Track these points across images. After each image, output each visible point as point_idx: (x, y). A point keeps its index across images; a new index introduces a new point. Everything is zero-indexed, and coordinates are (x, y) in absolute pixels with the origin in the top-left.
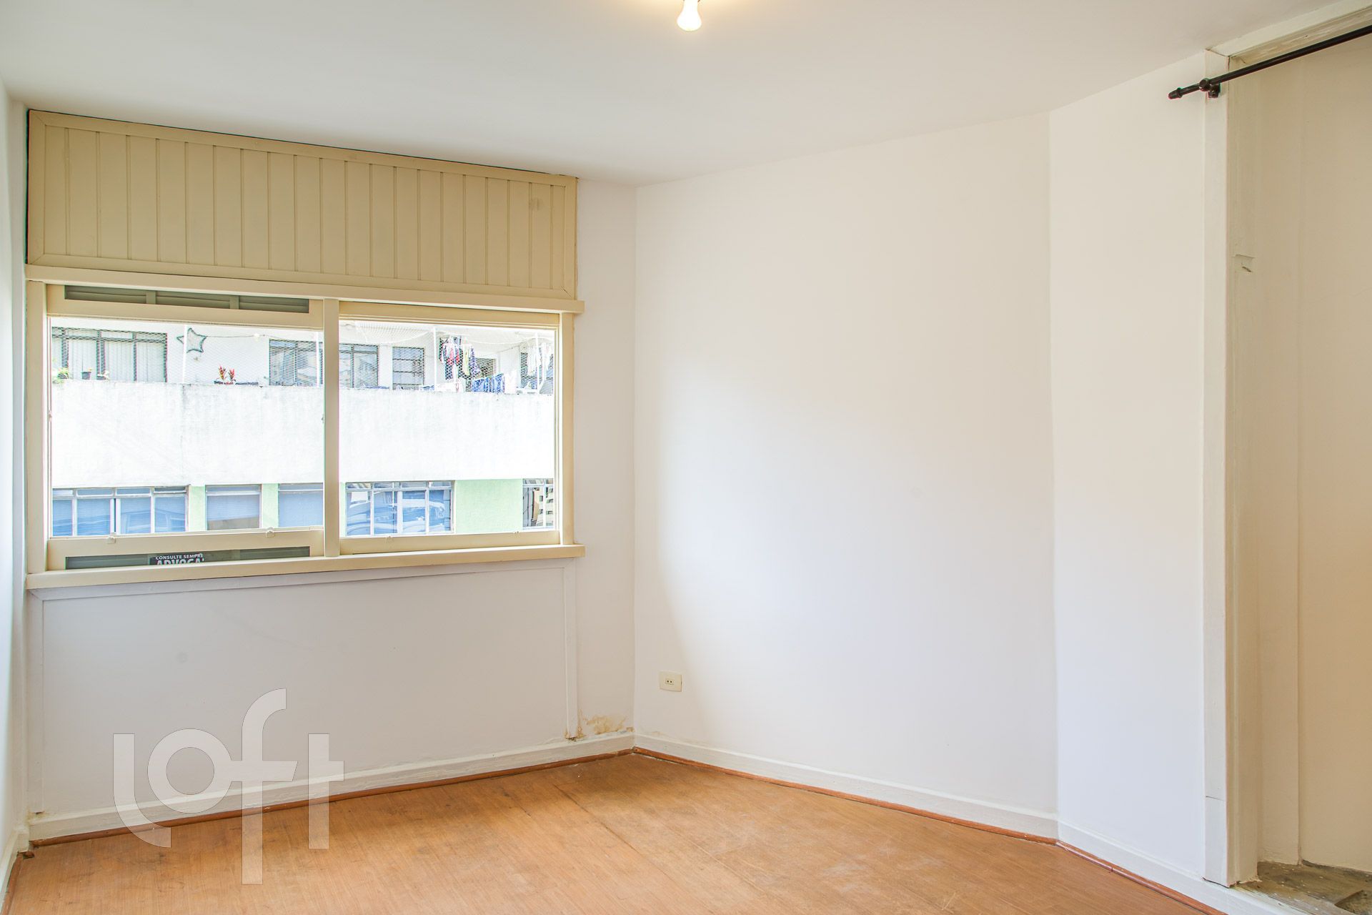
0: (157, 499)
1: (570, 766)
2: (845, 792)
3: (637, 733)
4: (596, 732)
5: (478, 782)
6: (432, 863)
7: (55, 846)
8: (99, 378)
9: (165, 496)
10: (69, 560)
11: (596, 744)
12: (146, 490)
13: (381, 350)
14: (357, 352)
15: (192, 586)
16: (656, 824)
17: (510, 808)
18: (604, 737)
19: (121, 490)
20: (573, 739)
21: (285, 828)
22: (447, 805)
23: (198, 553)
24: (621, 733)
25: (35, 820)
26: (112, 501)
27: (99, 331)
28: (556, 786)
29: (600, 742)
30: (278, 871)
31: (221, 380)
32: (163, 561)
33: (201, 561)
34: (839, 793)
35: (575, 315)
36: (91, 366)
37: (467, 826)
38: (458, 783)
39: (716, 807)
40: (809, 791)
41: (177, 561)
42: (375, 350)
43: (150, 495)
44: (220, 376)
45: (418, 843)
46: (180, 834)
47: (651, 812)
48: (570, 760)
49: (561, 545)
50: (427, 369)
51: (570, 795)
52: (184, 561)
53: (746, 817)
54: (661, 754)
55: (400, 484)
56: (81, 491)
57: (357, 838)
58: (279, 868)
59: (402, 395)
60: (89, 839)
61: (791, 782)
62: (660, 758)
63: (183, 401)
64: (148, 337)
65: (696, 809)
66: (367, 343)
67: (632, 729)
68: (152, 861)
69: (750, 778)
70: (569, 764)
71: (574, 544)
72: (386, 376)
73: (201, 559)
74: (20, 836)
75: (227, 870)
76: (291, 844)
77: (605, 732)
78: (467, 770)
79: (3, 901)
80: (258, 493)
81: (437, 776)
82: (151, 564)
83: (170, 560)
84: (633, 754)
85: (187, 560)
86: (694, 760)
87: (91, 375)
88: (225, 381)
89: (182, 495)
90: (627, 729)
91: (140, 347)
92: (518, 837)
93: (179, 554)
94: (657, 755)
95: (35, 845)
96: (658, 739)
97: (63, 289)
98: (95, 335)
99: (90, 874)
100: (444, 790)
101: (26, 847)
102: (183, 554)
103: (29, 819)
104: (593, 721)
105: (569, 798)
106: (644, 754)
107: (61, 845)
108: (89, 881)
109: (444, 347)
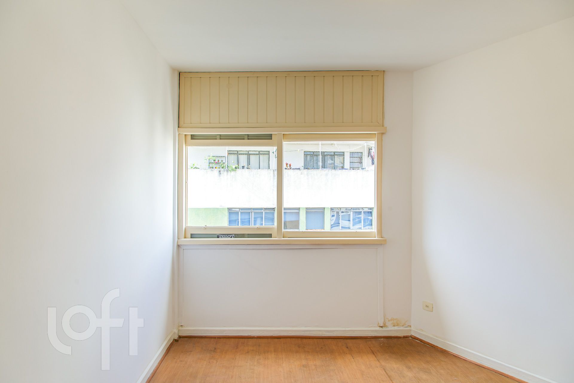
0: (265, 212)
1: (379, 339)
2: (515, 377)
3: (413, 328)
4: (393, 325)
5: (338, 340)
6: (306, 372)
7: (186, 339)
8: (247, 168)
9: (268, 211)
10: (191, 234)
11: (392, 330)
12: (261, 209)
13: (345, 154)
14: (336, 155)
15: (230, 247)
16: (409, 374)
17: (347, 354)
18: (396, 328)
19: (254, 209)
20: (382, 327)
21: (259, 346)
22: (322, 348)
23: (233, 234)
24: (405, 327)
25: (180, 328)
26: (251, 213)
27: (248, 151)
28: (369, 347)
29: (394, 330)
30: (249, 363)
31: (286, 168)
32: (221, 236)
33: (234, 238)
34: (512, 377)
35: (383, 134)
36: (245, 164)
37: (326, 359)
38: (329, 339)
39: (442, 371)
40: (495, 372)
41: (226, 237)
42: (342, 154)
43: (263, 211)
44: (286, 166)
45: (304, 362)
46: (224, 341)
47: (409, 368)
48: (380, 336)
49: (376, 238)
50: (363, 161)
51: (374, 353)
52: (228, 237)
53: (456, 380)
54: (423, 340)
55: (351, 209)
56: (242, 209)
57: (282, 355)
58: (250, 362)
59: (353, 171)
60: (196, 338)
61: (486, 366)
62: (422, 342)
63: (274, 176)
64: (264, 153)
65: (432, 371)
66: (339, 151)
67: (410, 326)
68: (211, 350)
69: (465, 360)
70: (379, 338)
71: (382, 238)
72: (347, 165)
73: (234, 237)
74: (174, 333)
75: (233, 359)
76: (258, 353)
77: (397, 326)
78: (334, 334)
79: (162, 356)
80: (298, 211)
81: (321, 334)
82: (217, 238)
83: (224, 236)
84: (410, 338)
85: (229, 237)
86: (438, 346)
87: (245, 167)
88: (288, 168)
89: (273, 211)
90: (408, 326)
91: (261, 156)
92: (345, 368)
93: (226, 234)
94: (421, 341)
95: (180, 337)
96: (422, 333)
97: (190, 136)
98: (247, 153)
99: (191, 351)
100: (323, 341)
101: (176, 337)
102: (228, 234)
103: (179, 327)
104: (391, 320)
105: (374, 354)
106: (415, 339)
107: (187, 339)
108: (190, 354)
109: (370, 151)
